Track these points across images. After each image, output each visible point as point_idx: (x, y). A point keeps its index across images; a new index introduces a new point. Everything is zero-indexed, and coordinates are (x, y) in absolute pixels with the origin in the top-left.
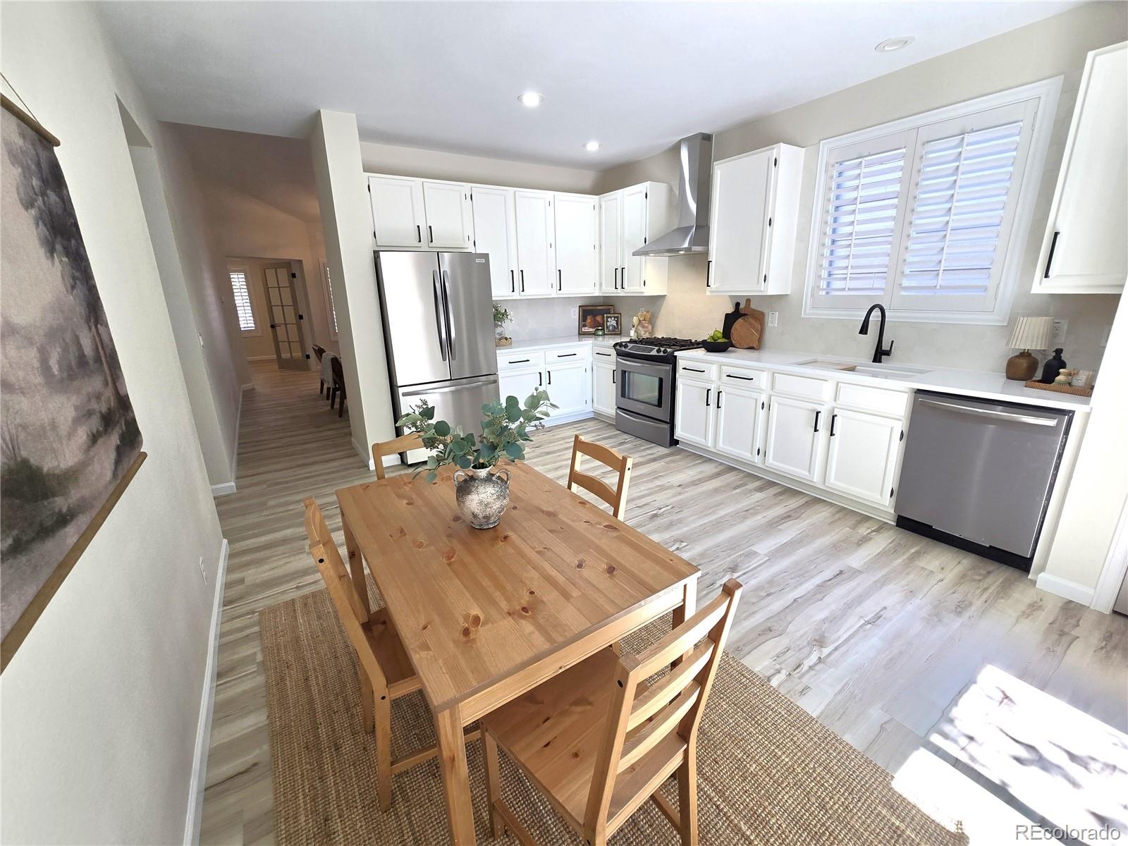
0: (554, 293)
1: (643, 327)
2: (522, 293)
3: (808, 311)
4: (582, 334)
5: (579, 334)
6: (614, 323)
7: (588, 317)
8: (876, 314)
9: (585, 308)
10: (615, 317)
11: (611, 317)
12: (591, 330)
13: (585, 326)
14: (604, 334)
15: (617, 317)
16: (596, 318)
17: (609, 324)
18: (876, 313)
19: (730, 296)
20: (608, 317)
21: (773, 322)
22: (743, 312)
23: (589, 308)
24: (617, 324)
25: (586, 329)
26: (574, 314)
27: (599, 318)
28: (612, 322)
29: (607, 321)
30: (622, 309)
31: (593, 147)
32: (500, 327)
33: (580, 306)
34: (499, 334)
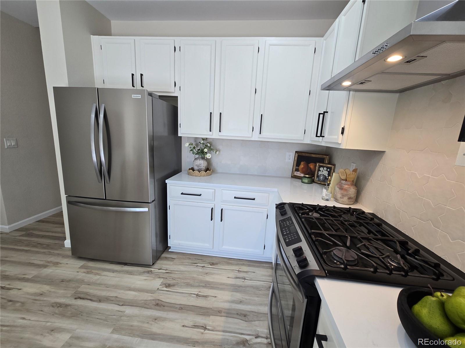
2: (220, 134)
4: (294, 177)
5: (291, 177)
6: (326, 173)
7: (302, 163)
9: (300, 154)
10: (327, 168)
11: (323, 167)
12: (302, 175)
13: (297, 170)
14: (312, 182)
15: (330, 168)
16: (309, 165)
17: (320, 173)
20: (320, 167)
23: (304, 154)
24: (329, 174)
25: (298, 174)
26: (290, 159)
27: (312, 166)
28: (324, 172)
29: (319, 170)
30: (338, 161)
32: (200, 160)
33: (296, 152)
34: (198, 166)
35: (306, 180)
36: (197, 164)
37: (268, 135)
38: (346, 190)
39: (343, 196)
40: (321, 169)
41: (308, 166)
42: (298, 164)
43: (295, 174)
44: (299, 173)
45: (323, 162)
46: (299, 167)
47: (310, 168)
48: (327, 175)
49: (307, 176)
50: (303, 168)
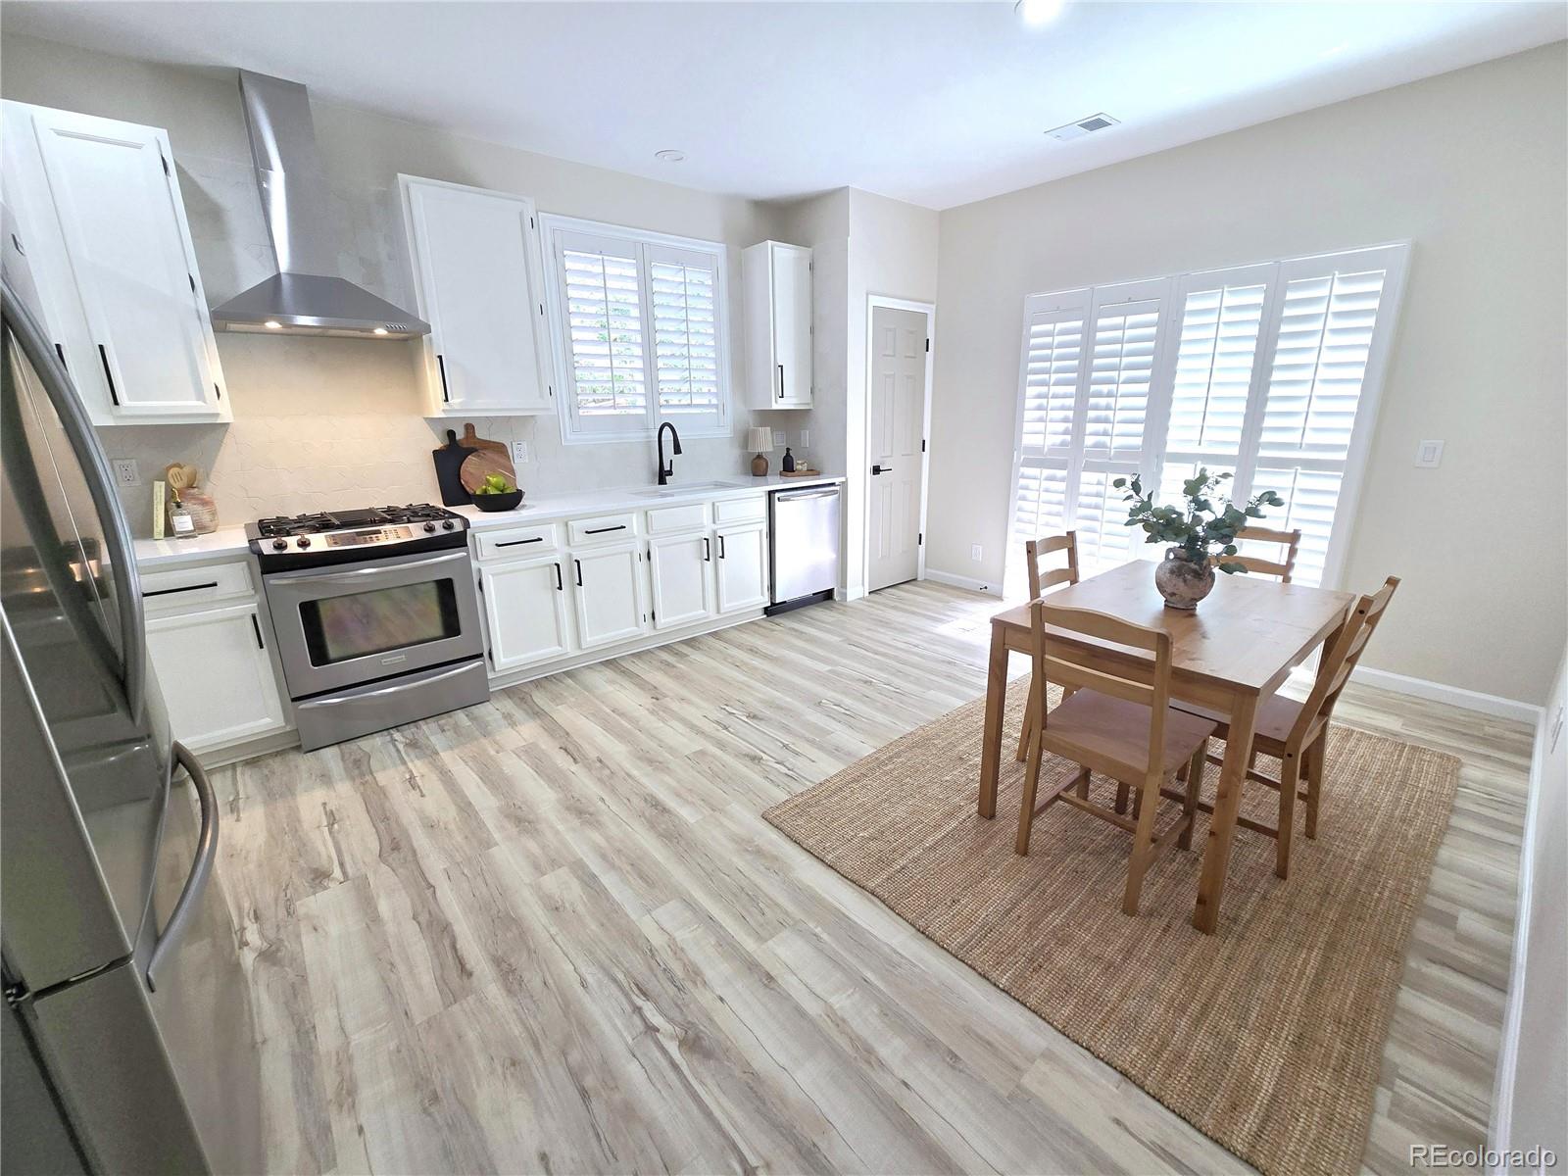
3: (568, 436)
21: (521, 457)
22: (468, 445)
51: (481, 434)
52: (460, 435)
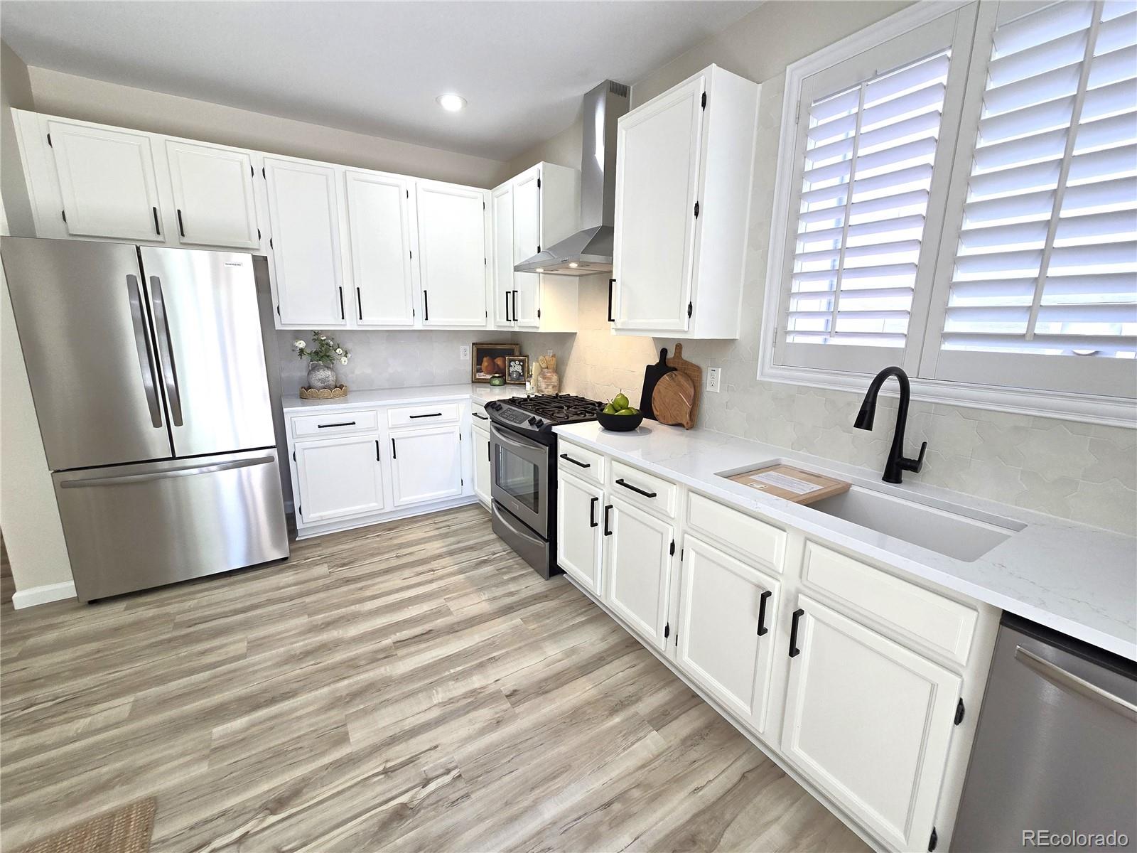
0: (419, 324)
1: (544, 378)
2: (360, 322)
3: (767, 370)
4: (476, 381)
5: (473, 382)
6: (519, 368)
7: (485, 359)
8: (891, 386)
9: (480, 347)
10: (520, 361)
11: (514, 360)
12: (489, 377)
13: (479, 371)
14: (505, 383)
15: (523, 361)
16: (495, 360)
17: (511, 369)
18: (892, 384)
19: (654, 339)
20: (510, 361)
21: (713, 383)
22: (671, 365)
23: (485, 346)
24: (523, 369)
25: (481, 376)
26: (465, 355)
27: (499, 361)
28: (516, 367)
29: (510, 366)
30: (530, 349)
31: (452, 103)
32: (324, 370)
33: (473, 344)
34: (322, 381)
35: (497, 382)
36: (320, 377)
37: (439, 320)
38: (549, 379)
39: (548, 385)
40: (512, 364)
41: (494, 363)
42: (479, 362)
43: (477, 377)
44: (482, 374)
45: (513, 355)
46: (481, 365)
47: (498, 365)
48: (521, 371)
49: (497, 375)
50: (487, 367)
51: (686, 355)
52: (670, 355)
